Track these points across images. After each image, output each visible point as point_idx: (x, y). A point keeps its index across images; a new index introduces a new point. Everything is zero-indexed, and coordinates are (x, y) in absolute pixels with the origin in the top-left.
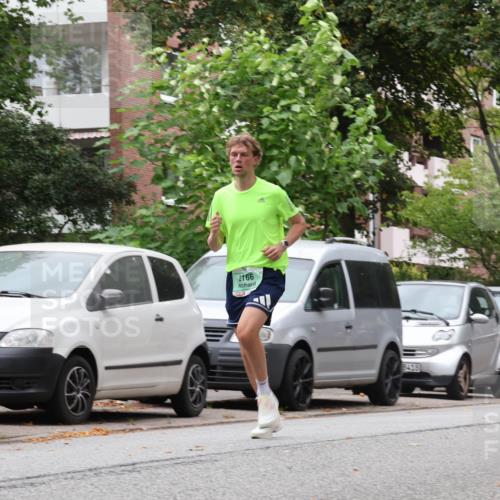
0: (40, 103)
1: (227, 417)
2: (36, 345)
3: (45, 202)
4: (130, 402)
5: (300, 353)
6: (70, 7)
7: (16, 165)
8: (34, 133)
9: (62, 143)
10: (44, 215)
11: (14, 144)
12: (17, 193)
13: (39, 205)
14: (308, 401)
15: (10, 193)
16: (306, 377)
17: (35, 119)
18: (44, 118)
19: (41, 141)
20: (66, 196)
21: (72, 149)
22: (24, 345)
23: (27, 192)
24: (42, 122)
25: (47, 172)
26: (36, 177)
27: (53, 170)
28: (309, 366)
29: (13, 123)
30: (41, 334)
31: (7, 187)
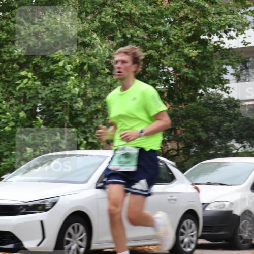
0: (228, 87)
2: (224, 210)
3: (229, 137)
6: (245, 39)
7: (215, 119)
8: (224, 103)
9: (239, 107)
10: (229, 144)
11: (214, 109)
12: (215, 133)
13: (226, 139)
15: (212, 133)
17: (225, 96)
18: (230, 95)
19: (228, 106)
20: (240, 134)
21: (244, 110)
22: (218, 209)
23: (220, 132)
24: (229, 97)
25: (231, 122)
26: (225, 125)
27: (234, 121)
29: (214, 98)
30: (227, 204)
31: (211, 130)
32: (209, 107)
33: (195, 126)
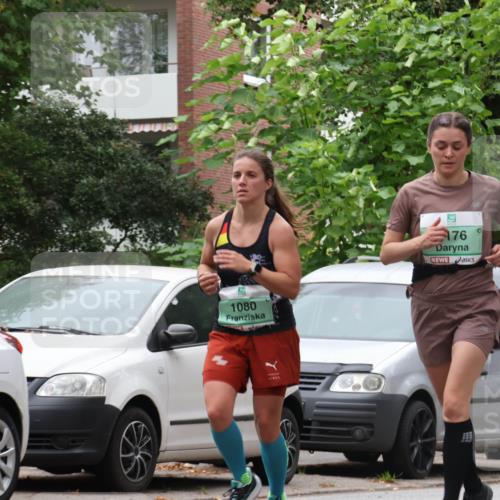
1: (324, 486)
2: (83, 394)
3: (96, 212)
4: (201, 465)
5: (419, 406)
7: (59, 166)
8: (82, 126)
9: (118, 138)
10: (94, 229)
11: (57, 139)
12: (59, 202)
13: (88, 217)
14: (428, 467)
15: (50, 201)
16: (426, 436)
18: (93, 107)
19: (91, 135)
20: (123, 206)
21: (130, 146)
23: (73, 200)
24: (93, 112)
25: (98, 174)
26: (85, 181)
27: (106, 172)
28: (430, 421)
29: (56, 113)
30: (90, 380)
31: (48, 194)
32: (44, 136)
33: (10, 181)
